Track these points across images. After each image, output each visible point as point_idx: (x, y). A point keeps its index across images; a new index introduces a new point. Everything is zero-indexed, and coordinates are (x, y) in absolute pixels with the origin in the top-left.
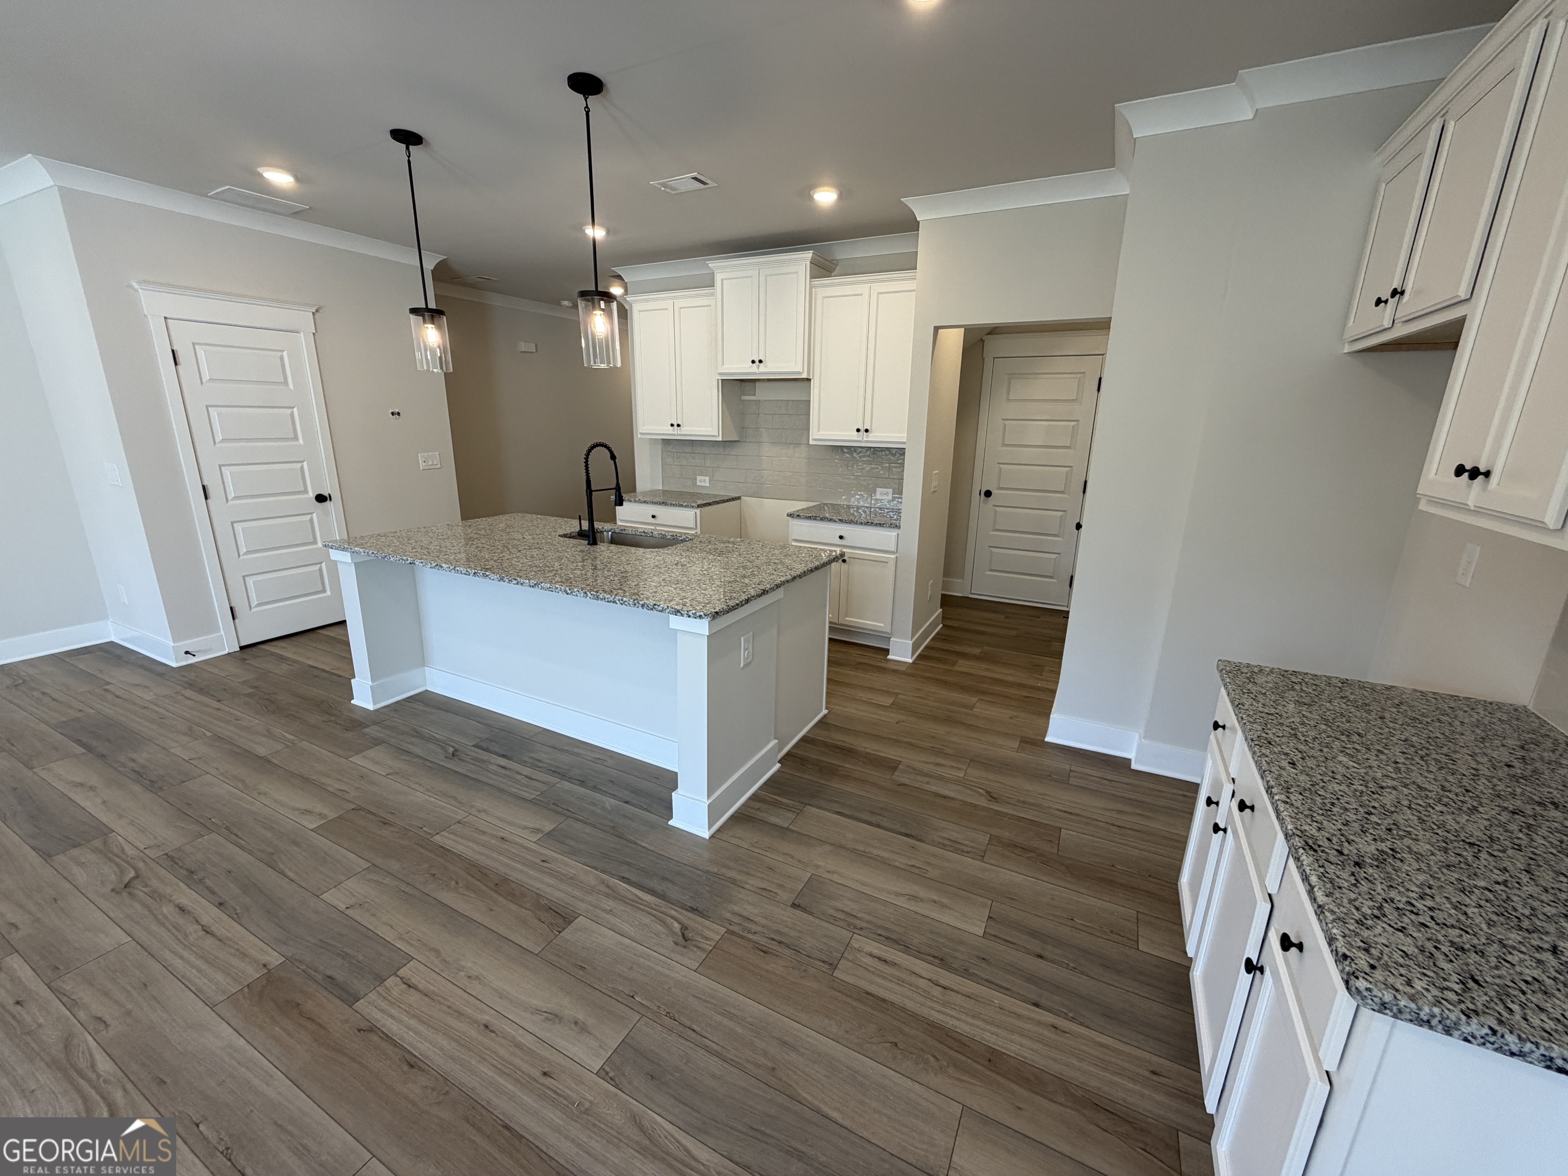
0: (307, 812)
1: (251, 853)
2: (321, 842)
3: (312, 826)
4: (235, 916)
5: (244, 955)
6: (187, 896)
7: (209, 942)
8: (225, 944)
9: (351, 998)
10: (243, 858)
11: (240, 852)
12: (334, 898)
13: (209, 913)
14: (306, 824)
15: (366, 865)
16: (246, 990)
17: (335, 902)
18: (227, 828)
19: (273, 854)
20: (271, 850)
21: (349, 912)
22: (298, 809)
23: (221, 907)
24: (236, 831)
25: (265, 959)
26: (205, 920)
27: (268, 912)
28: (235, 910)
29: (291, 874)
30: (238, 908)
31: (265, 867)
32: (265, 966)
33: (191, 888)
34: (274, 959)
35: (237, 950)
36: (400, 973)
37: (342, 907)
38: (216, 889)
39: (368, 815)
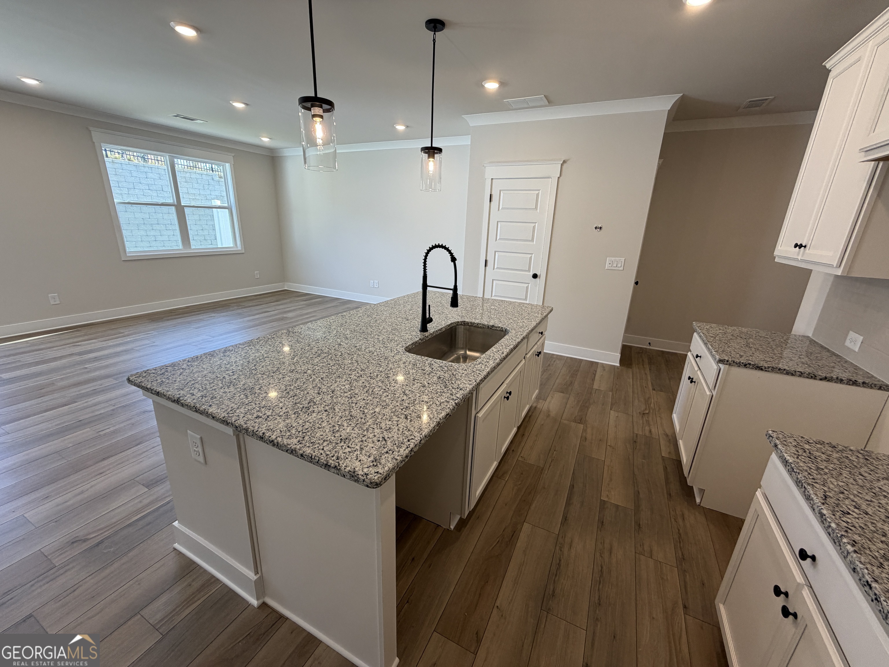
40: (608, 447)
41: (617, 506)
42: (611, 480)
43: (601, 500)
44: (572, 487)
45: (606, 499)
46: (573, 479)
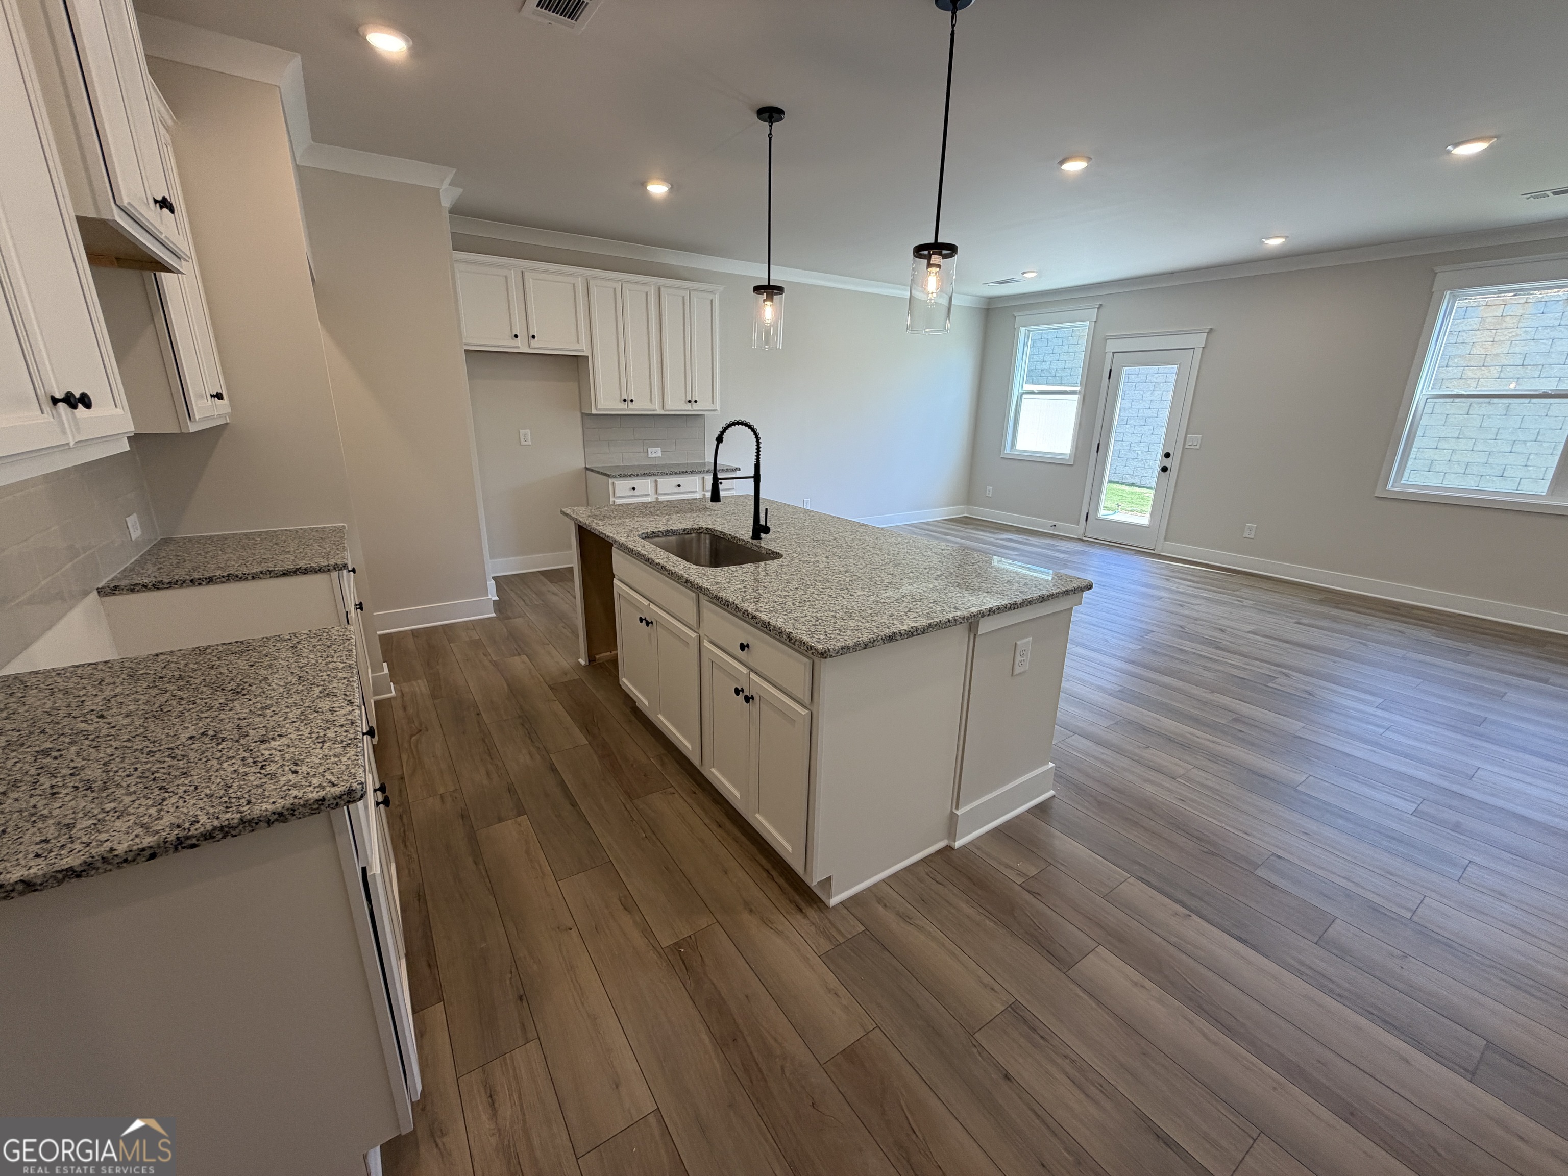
40: (570, 923)
41: (500, 820)
42: (528, 852)
43: (526, 814)
44: (574, 804)
45: (519, 819)
46: (580, 814)
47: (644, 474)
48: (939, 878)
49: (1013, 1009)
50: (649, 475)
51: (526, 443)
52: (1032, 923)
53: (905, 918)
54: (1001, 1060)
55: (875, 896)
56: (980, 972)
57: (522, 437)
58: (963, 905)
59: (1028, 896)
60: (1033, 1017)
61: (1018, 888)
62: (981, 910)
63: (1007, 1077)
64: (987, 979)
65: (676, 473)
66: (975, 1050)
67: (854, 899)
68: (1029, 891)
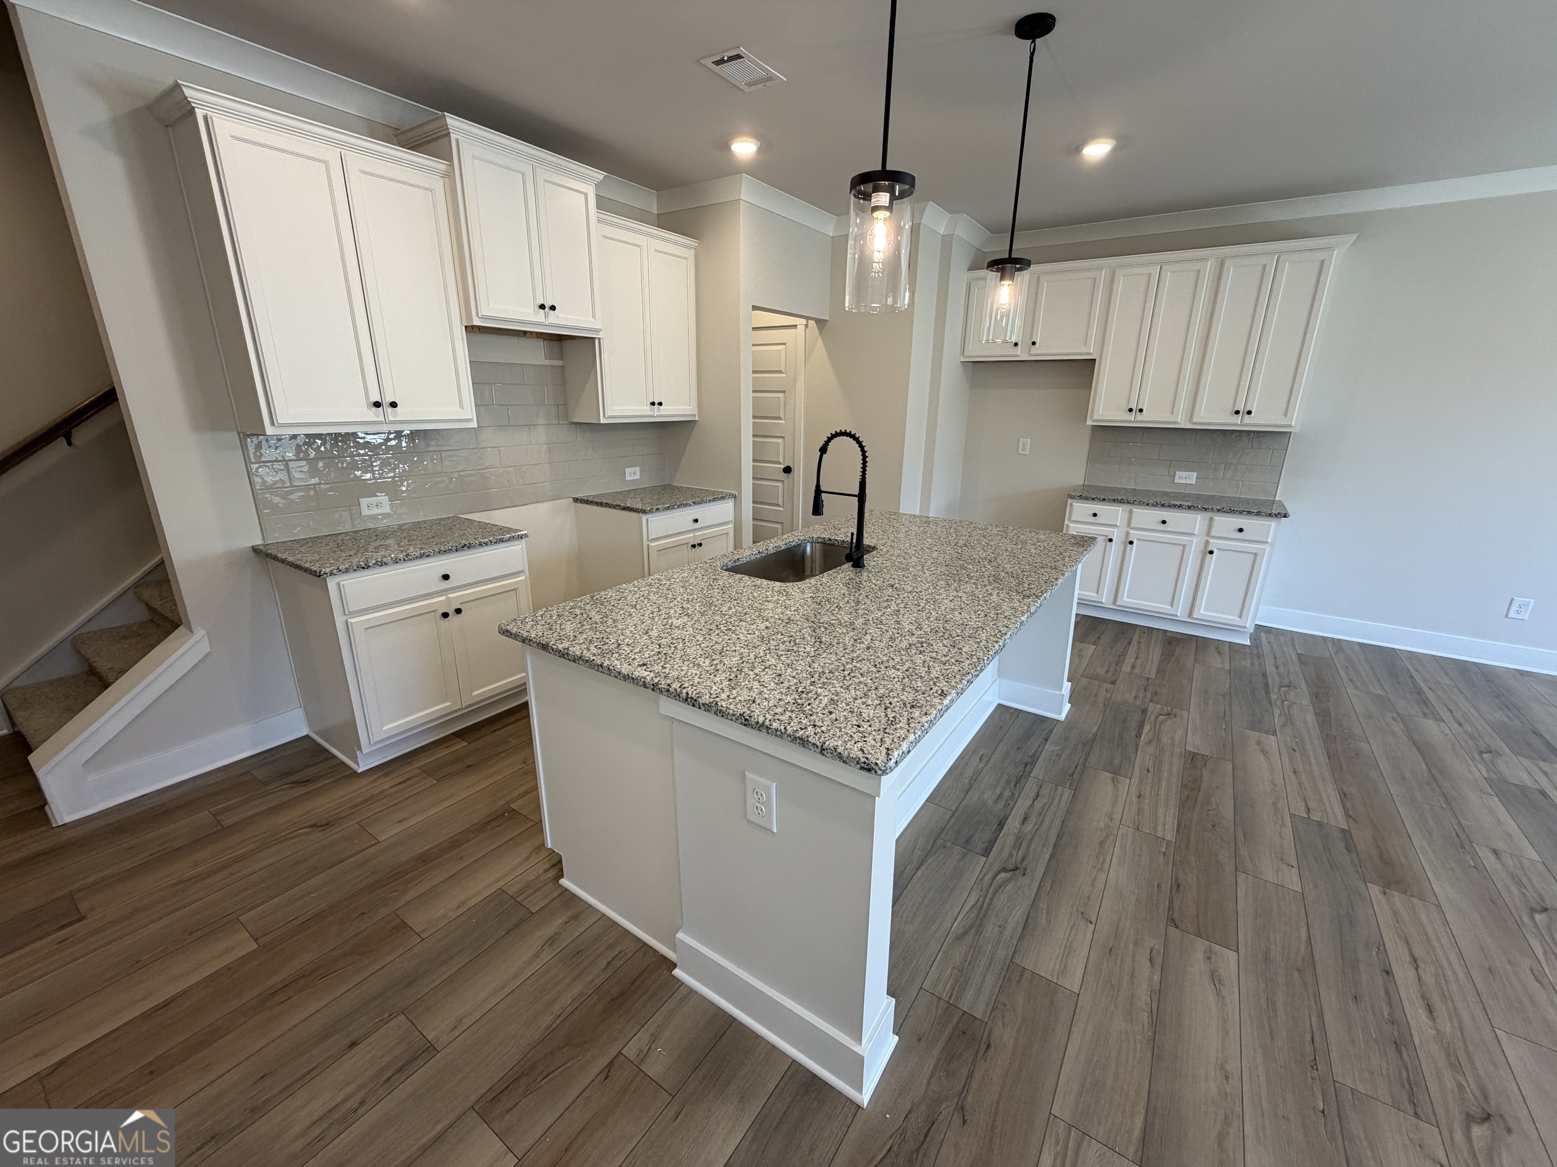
0: (1214, 977)
1: (1317, 996)
2: (1245, 931)
3: (1232, 956)
4: (1381, 948)
5: (1395, 914)
6: (1416, 1016)
7: (1419, 953)
8: (1406, 937)
9: (1346, 835)
10: (1330, 1001)
11: (1326, 1010)
12: (1293, 881)
13: (1403, 974)
14: (1233, 966)
15: (1242, 877)
16: (1408, 893)
17: (1296, 879)
18: (1314, 1066)
19: (1298, 970)
20: (1296, 974)
21: (1294, 863)
22: (1218, 993)
23: (1389, 969)
24: (1308, 1048)
25: (1381, 897)
26: (1412, 973)
27: (1351, 923)
28: (1378, 953)
29: (1303, 932)
30: (1374, 953)
31: (1319, 968)
32: (1385, 893)
33: (1408, 1023)
34: (1375, 891)
35: (1398, 923)
36: (1306, 816)
37: (1294, 871)
38: (1382, 993)
39: (1176, 907)
47: (1114, 500)
48: (619, 963)
49: (429, 1048)
50: (1121, 502)
51: (1023, 453)
52: (552, 1069)
53: (551, 941)
54: (369, 1040)
55: (581, 913)
56: (477, 1015)
57: (1021, 446)
58: (576, 990)
59: (603, 1062)
60: (415, 1069)
61: (613, 1052)
62: (568, 1011)
63: (353, 1044)
64: (468, 1022)
65: (1163, 505)
66: (386, 1016)
67: (574, 897)
68: (611, 1064)
